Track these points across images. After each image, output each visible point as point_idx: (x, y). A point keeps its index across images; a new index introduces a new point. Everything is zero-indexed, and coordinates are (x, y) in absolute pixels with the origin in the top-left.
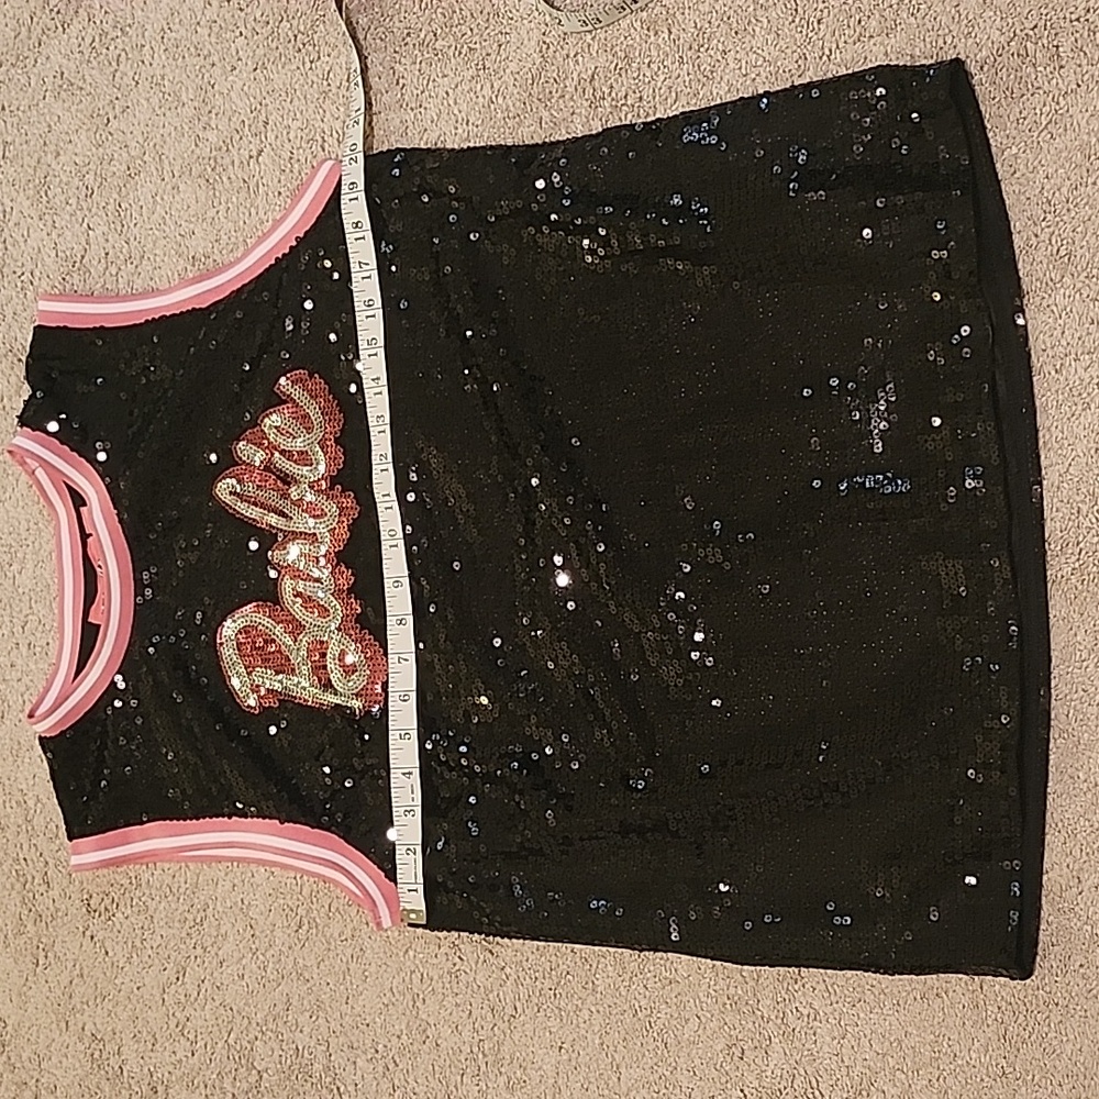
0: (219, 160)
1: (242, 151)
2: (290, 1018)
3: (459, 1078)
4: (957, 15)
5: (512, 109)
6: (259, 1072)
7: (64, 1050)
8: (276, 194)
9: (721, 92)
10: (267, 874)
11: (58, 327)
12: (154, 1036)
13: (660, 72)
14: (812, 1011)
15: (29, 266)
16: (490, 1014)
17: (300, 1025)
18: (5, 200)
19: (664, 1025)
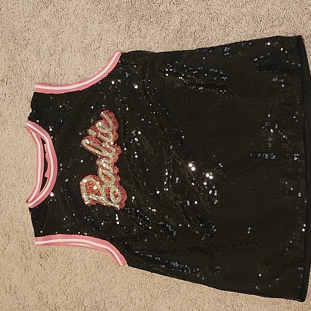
0: (88, 48)
1: (94, 46)
2: (94, 292)
4: (301, 22)
5: (171, 40)
6: (85, 307)
7: (32, 296)
8: (103, 59)
9: (231, 40)
10: (90, 252)
11: (40, 93)
12: (57, 294)
13: (214, 32)
14: (241, 305)
15: (34, 75)
16: (150, 297)
17: (97, 295)
18: (28, 55)
19: (199, 304)
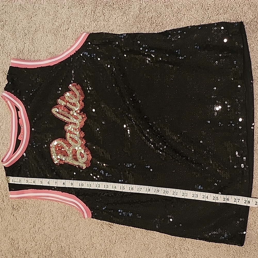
0: (58, 30)
1: (64, 28)
2: (60, 239)
3: (101, 257)
4: (242, 11)
5: (131, 24)
6: (52, 251)
7: (5, 242)
8: (72, 39)
9: (182, 25)
10: (57, 204)
11: (16, 67)
12: (27, 240)
13: (168, 18)
14: (188, 248)
15: (10, 51)
16: (109, 242)
17: (63, 241)
18: (5, 35)
19: (151, 248)
